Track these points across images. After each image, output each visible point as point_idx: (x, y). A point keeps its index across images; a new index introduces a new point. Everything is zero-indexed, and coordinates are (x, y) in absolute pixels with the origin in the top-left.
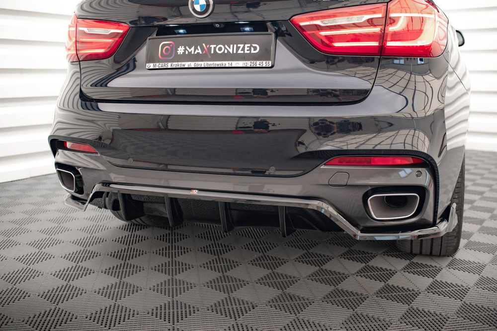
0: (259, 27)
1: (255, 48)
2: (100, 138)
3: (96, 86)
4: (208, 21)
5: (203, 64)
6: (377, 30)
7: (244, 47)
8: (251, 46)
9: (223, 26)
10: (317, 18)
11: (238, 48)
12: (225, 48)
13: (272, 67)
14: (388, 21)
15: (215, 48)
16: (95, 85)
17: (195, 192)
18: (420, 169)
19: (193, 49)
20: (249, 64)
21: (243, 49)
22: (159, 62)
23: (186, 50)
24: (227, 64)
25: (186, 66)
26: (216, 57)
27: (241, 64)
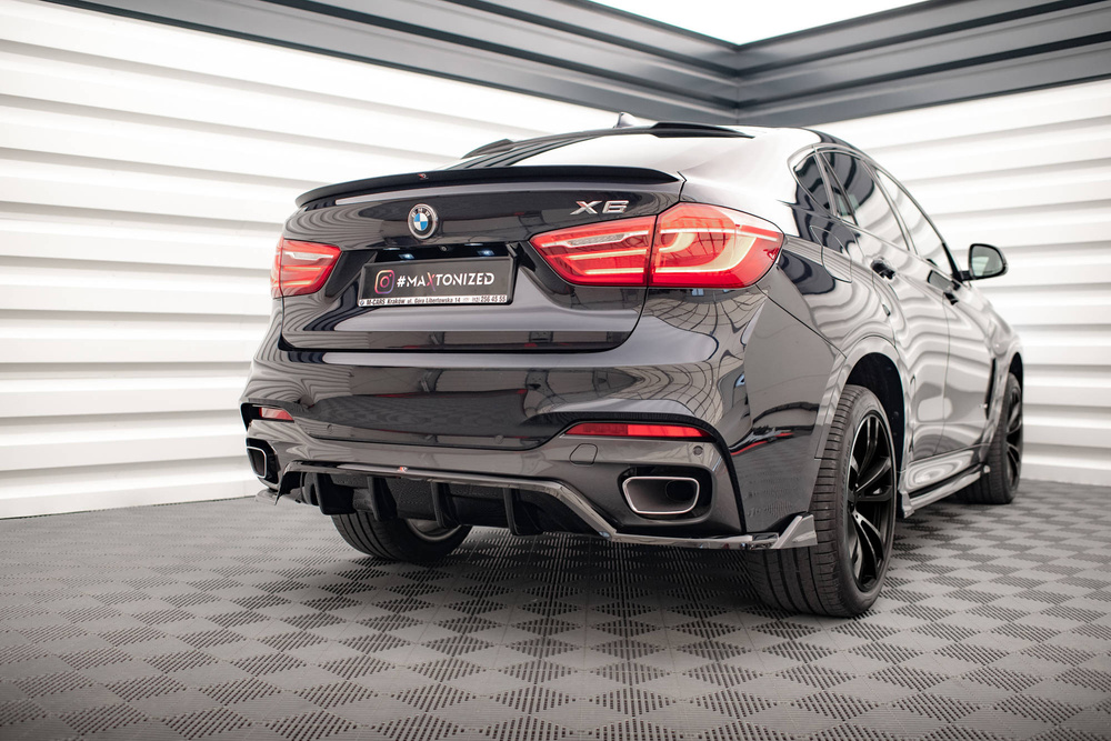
0: (499, 249)
1: (489, 280)
2: (299, 402)
3: (313, 329)
4: (431, 242)
5: (425, 299)
6: (643, 251)
7: (476, 277)
8: (485, 275)
9: (450, 249)
10: (565, 237)
11: (469, 278)
12: (454, 278)
13: (509, 302)
14: (657, 238)
15: (441, 278)
16: (312, 327)
17: (403, 470)
18: (700, 444)
19: (415, 280)
20: (480, 299)
21: (475, 280)
22: (374, 297)
23: (407, 280)
24: (454, 299)
25: (406, 303)
26: (443, 290)
27: (470, 299)
